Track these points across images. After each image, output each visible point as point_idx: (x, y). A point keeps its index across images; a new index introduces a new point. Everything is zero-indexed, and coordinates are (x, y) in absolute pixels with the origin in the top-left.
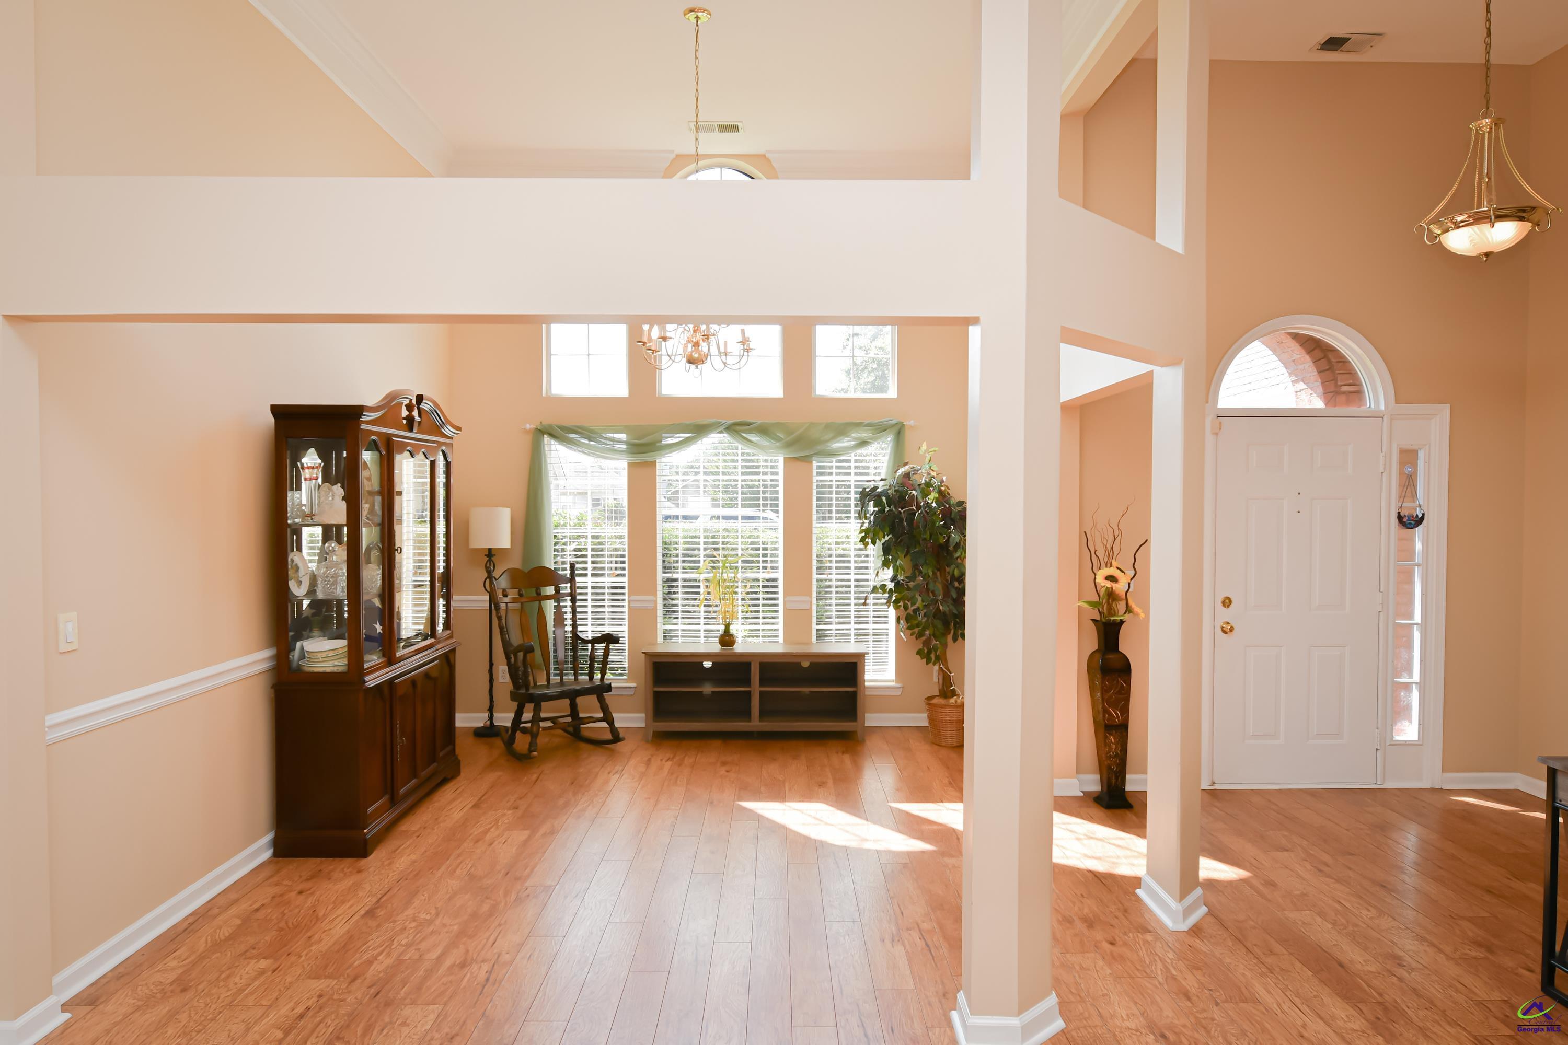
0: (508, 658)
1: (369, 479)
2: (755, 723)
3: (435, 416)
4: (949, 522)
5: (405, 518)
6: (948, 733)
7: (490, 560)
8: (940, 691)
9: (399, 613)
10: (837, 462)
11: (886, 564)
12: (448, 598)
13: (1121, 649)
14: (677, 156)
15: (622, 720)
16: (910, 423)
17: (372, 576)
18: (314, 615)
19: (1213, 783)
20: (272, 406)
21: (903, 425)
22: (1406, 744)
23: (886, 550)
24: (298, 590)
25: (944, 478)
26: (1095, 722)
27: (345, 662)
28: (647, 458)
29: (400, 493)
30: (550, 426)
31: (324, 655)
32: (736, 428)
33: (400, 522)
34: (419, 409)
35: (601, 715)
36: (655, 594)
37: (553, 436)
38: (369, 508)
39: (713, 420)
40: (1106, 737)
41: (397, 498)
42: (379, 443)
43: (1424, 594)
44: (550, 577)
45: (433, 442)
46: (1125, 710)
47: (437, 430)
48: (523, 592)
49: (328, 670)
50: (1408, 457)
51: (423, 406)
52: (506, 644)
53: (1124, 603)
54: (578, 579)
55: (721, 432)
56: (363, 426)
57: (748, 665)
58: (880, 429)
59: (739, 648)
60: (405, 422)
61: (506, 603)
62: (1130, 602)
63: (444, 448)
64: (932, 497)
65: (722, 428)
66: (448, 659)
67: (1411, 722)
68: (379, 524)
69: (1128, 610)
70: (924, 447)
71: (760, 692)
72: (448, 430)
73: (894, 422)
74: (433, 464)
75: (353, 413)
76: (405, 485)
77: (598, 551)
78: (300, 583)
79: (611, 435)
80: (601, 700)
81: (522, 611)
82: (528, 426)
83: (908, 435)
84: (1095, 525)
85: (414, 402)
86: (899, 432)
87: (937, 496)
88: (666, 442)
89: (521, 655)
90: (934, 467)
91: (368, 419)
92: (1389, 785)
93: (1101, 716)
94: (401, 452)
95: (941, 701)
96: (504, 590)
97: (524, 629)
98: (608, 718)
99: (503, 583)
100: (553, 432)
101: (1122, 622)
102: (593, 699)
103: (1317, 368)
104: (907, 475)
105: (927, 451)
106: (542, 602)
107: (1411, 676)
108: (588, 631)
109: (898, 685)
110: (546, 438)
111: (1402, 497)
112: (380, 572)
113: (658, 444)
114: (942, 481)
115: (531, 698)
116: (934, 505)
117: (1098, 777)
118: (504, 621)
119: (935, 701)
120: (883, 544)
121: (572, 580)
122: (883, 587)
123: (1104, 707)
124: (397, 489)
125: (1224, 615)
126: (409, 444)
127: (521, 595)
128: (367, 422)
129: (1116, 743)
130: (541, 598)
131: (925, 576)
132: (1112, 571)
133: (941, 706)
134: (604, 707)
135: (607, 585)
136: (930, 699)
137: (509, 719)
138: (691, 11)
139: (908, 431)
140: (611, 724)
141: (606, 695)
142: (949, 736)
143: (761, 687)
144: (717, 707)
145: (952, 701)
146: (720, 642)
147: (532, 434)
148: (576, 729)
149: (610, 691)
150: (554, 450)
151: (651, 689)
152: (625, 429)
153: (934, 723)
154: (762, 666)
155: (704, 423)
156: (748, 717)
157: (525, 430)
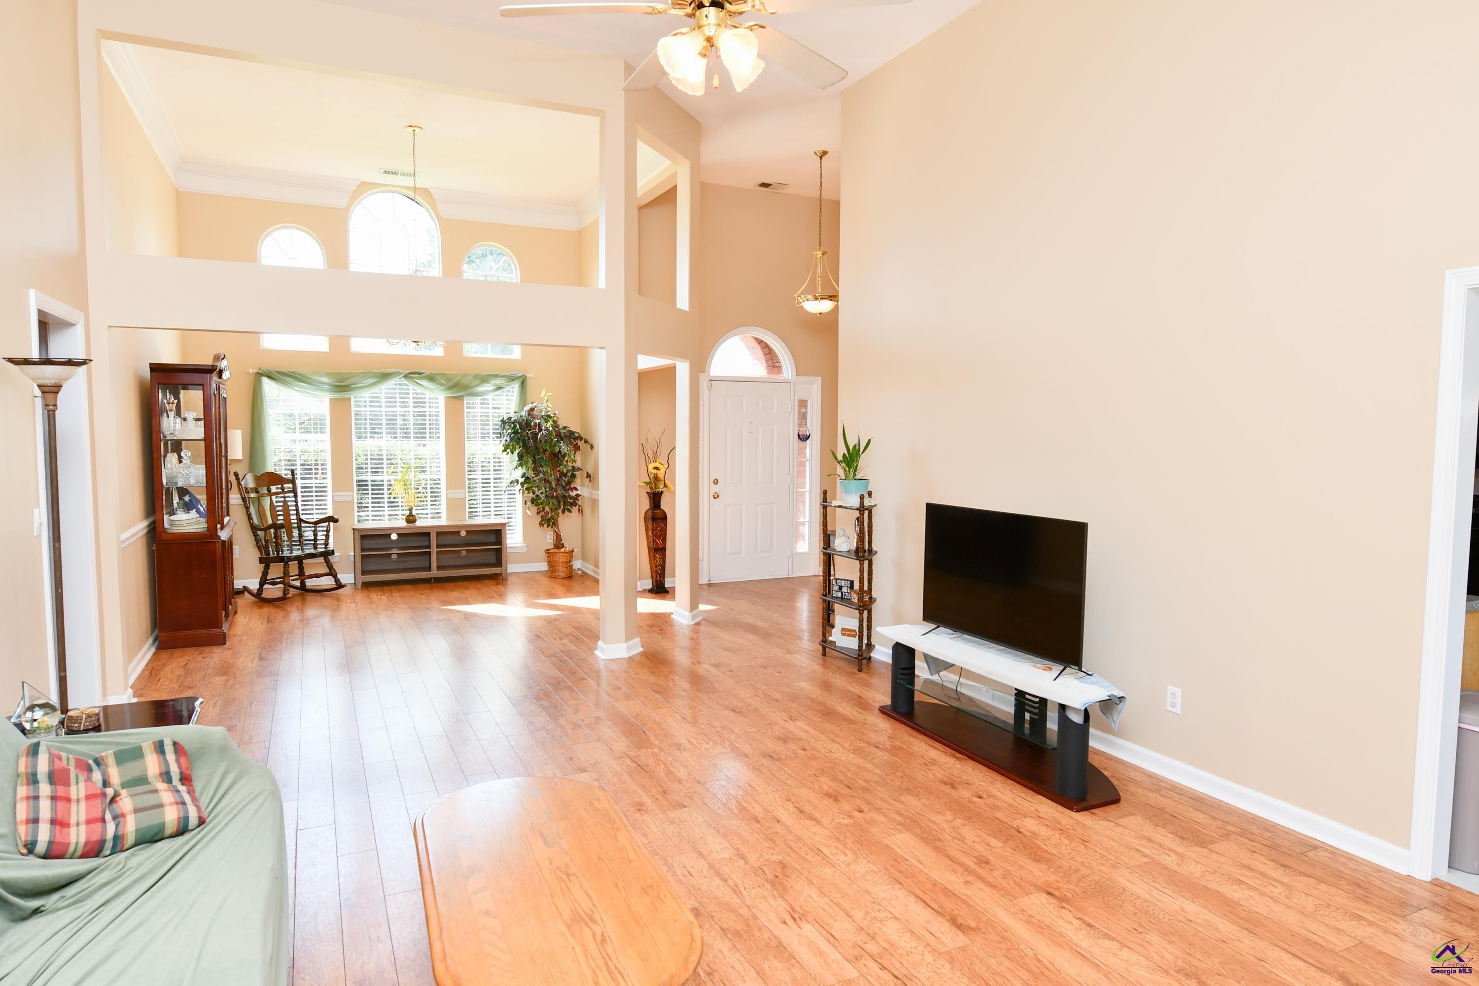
0: (256, 535)
2: (434, 573)
4: (560, 439)
6: (561, 570)
8: (554, 545)
10: (481, 400)
11: (521, 465)
13: (661, 508)
14: (362, 182)
16: (530, 375)
17: (216, 474)
19: (710, 580)
20: (150, 364)
21: (526, 377)
22: (802, 553)
23: (521, 457)
25: (557, 412)
26: (649, 548)
27: (203, 526)
28: (344, 395)
30: (270, 372)
31: (187, 522)
32: (411, 376)
35: (327, 571)
36: (352, 490)
37: (270, 377)
39: (394, 370)
40: (655, 555)
43: (811, 475)
44: (278, 479)
46: (664, 540)
48: (259, 489)
49: (192, 531)
50: (803, 404)
52: (253, 525)
53: (663, 482)
54: (297, 481)
55: (401, 378)
57: (428, 534)
58: (512, 379)
59: (420, 523)
61: (251, 498)
62: (666, 482)
64: (549, 425)
65: (401, 376)
67: (805, 542)
69: (665, 486)
70: (543, 393)
71: (437, 551)
73: (520, 374)
75: (212, 369)
79: (318, 379)
80: (326, 561)
81: (259, 503)
82: (251, 371)
83: (529, 384)
84: (647, 440)
85: (222, 359)
86: (523, 382)
87: (552, 423)
89: (272, 531)
90: (550, 405)
92: (796, 575)
93: (652, 544)
95: (556, 551)
96: (249, 489)
98: (332, 573)
99: (248, 483)
101: (662, 492)
102: (318, 561)
103: (763, 352)
104: (532, 410)
105: (545, 395)
106: (272, 497)
107: (805, 518)
109: (525, 545)
110: (264, 379)
111: (800, 425)
112: (217, 471)
113: (352, 386)
114: (555, 414)
115: (283, 560)
116: (551, 429)
117: (651, 581)
118: (250, 510)
119: (551, 551)
120: (518, 454)
121: (292, 482)
122: (517, 481)
123: (653, 539)
125: (715, 489)
127: (258, 492)
129: (660, 558)
130: (271, 494)
131: (544, 474)
132: (657, 465)
133: (556, 553)
134: (330, 566)
135: (314, 485)
136: (548, 551)
137: (259, 580)
138: (411, 126)
139: (528, 381)
140: (335, 576)
141: (330, 557)
142: (561, 571)
143: (437, 548)
144: (401, 566)
145: (563, 550)
146: (405, 521)
147: (254, 376)
148: (303, 584)
149: (334, 554)
150: (269, 387)
151: (359, 553)
152: (329, 374)
153: (551, 564)
154: (438, 534)
155: (388, 372)
156: (429, 569)
157: (248, 373)
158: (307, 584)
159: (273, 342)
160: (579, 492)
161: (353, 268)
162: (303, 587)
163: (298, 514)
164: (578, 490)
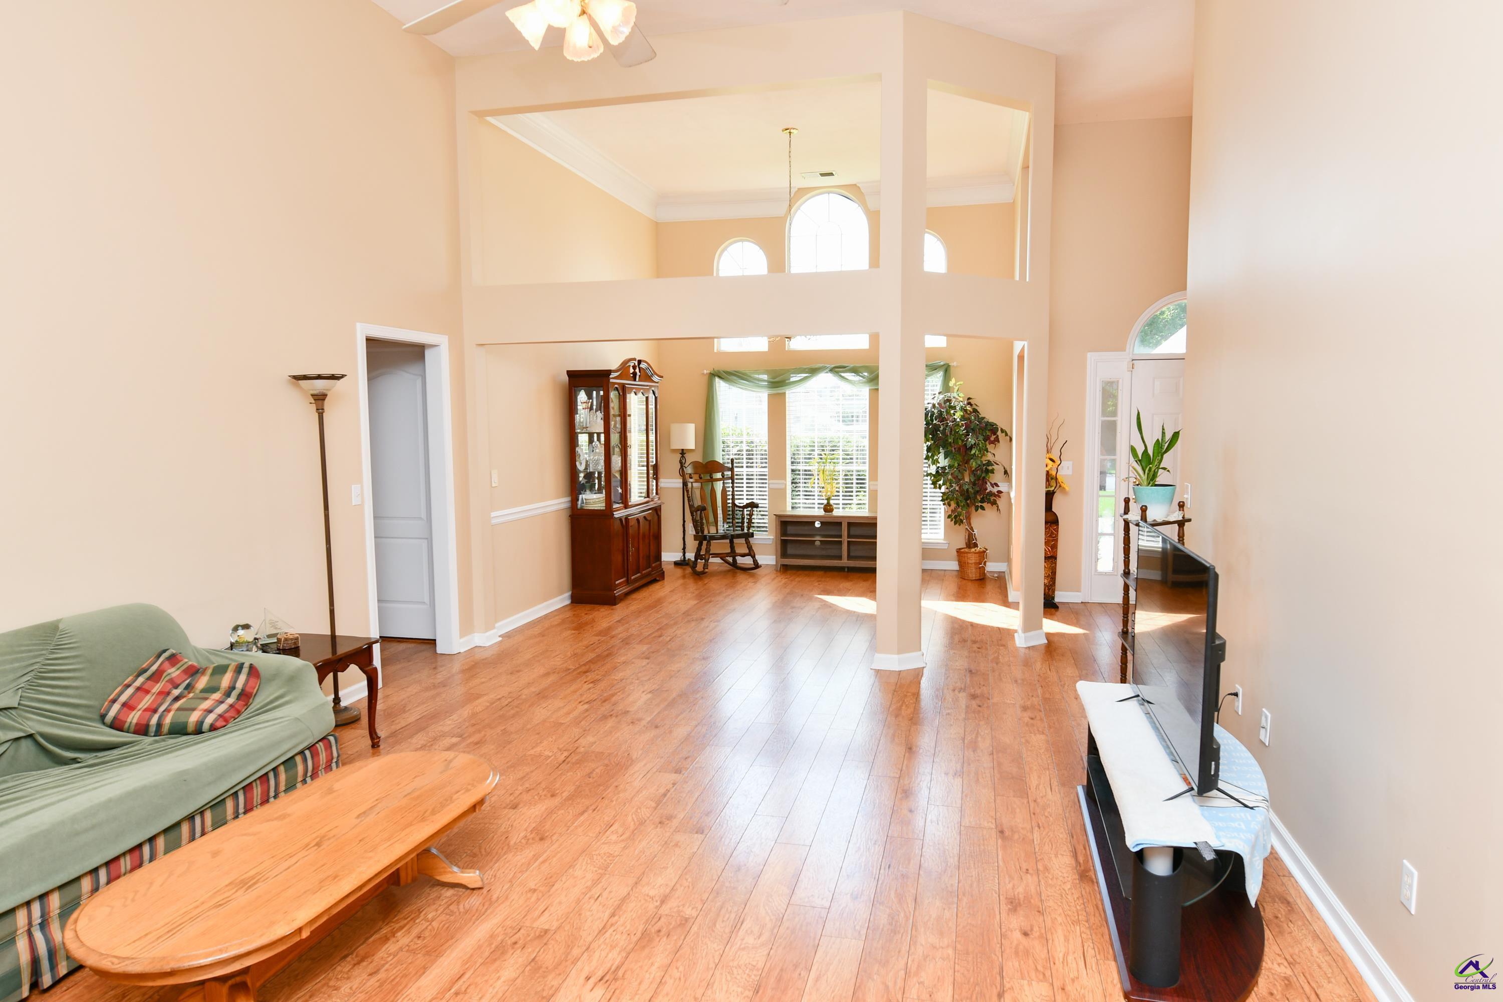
0: (692, 515)
1: (613, 408)
2: (845, 562)
3: (648, 371)
5: (632, 430)
6: (972, 571)
7: (683, 457)
8: (966, 544)
9: (630, 484)
12: (657, 479)
13: (1053, 510)
15: (762, 559)
16: (953, 364)
17: (616, 461)
18: (586, 482)
20: (567, 371)
21: (950, 365)
23: (929, 450)
24: (581, 467)
27: (604, 505)
28: (780, 390)
29: (630, 415)
30: (719, 371)
31: (594, 501)
32: (837, 370)
33: (630, 432)
34: (639, 367)
35: (747, 551)
36: (785, 479)
37: (719, 377)
38: (615, 423)
39: (821, 365)
41: (628, 418)
42: (619, 389)
44: (720, 467)
45: (647, 386)
47: (648, 378)
48: (702, 476)
49: (596, 508)
51: (641, 366)
52: (691, 506)
53: (1056, 478)
54: (735, 469)
55: (827, 372)
56: (611, 381)
57: (840, 524)
58: (933, 368)
59: (838, 512)
60: (632, 375)
61: (692, 483)
62: (1057, 481)
63: (653, 389)
64: (958, 415)
65: (827, 370)
66: (657, 510)
68: (619, 433)
70: (953, 381)
71: (848, 541)
72: (655, 378)
73: (942, 363)
74: (647, 398)
75: (607, 373)
76: (632, 410)
77: (750, 453)
78: (581, 464)
79: (757, 376)
80: (748, 543)
81: (702, 488)
82: (705, 372)
85: (637, 364)
86: (947, 370)
87: (962, 414)
88: (792, 379)
89: (699, 512)
90: (961, 395)
91: (613, 376)
94: (630, 393)
95: (967, 550)
96: (690, 474)
97: (703, 498)
98: (751, 553)
99: (689, 470)
100: (720, 375)
101: (1054, 492)
102: (743, 541)
104: (947, 400)
105: (955, 384)
106: (714, 483)
108: (742, 501)
109: (945, 542)
110: (717, 379)
112: (620, 458)
113: (787, 381)
114: (969, 404)
115: (705, 538)
116: (958, 420)
118: (690, 493)
119: (962, 550)
121: (732, 470)
122: (929, 474)
124: (628, 413)
126: (634, 388)
127: (701, 478)
128: (613, 379)
129: (1049, 568)
130: (712, 480)
131: (951, 468)
133: (967, 553)
134: (750, 547)
135: (755, 473)
136: (959, 551)
137: (694, 554)
138: (786, 130)
139: (952, 370)
140: (753, 557)
141: (750, 539)
142: (972, 573)
143: (848, 538)
144: (824, 553)
145: (973, 550)
146: (822, 510)
147: (707, 376)
148: (735, 560)
149: (753, 537)
150: (720, 386)
151: (779, 538)
152: (767, 372)
153: (962, 564)
154: (850, 525)
155: (816, 367)
156: (840, 557)
157: (703, 374)
158: (738, 562)
159: (728, 345)
160: (999, 489)
161: (794, 270)
162: (734, 564)
163: (733, 499)
164: (999, 486)
